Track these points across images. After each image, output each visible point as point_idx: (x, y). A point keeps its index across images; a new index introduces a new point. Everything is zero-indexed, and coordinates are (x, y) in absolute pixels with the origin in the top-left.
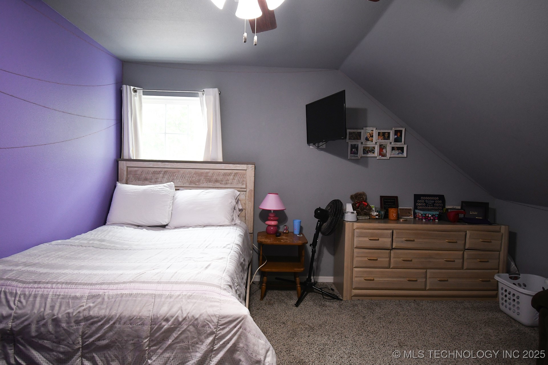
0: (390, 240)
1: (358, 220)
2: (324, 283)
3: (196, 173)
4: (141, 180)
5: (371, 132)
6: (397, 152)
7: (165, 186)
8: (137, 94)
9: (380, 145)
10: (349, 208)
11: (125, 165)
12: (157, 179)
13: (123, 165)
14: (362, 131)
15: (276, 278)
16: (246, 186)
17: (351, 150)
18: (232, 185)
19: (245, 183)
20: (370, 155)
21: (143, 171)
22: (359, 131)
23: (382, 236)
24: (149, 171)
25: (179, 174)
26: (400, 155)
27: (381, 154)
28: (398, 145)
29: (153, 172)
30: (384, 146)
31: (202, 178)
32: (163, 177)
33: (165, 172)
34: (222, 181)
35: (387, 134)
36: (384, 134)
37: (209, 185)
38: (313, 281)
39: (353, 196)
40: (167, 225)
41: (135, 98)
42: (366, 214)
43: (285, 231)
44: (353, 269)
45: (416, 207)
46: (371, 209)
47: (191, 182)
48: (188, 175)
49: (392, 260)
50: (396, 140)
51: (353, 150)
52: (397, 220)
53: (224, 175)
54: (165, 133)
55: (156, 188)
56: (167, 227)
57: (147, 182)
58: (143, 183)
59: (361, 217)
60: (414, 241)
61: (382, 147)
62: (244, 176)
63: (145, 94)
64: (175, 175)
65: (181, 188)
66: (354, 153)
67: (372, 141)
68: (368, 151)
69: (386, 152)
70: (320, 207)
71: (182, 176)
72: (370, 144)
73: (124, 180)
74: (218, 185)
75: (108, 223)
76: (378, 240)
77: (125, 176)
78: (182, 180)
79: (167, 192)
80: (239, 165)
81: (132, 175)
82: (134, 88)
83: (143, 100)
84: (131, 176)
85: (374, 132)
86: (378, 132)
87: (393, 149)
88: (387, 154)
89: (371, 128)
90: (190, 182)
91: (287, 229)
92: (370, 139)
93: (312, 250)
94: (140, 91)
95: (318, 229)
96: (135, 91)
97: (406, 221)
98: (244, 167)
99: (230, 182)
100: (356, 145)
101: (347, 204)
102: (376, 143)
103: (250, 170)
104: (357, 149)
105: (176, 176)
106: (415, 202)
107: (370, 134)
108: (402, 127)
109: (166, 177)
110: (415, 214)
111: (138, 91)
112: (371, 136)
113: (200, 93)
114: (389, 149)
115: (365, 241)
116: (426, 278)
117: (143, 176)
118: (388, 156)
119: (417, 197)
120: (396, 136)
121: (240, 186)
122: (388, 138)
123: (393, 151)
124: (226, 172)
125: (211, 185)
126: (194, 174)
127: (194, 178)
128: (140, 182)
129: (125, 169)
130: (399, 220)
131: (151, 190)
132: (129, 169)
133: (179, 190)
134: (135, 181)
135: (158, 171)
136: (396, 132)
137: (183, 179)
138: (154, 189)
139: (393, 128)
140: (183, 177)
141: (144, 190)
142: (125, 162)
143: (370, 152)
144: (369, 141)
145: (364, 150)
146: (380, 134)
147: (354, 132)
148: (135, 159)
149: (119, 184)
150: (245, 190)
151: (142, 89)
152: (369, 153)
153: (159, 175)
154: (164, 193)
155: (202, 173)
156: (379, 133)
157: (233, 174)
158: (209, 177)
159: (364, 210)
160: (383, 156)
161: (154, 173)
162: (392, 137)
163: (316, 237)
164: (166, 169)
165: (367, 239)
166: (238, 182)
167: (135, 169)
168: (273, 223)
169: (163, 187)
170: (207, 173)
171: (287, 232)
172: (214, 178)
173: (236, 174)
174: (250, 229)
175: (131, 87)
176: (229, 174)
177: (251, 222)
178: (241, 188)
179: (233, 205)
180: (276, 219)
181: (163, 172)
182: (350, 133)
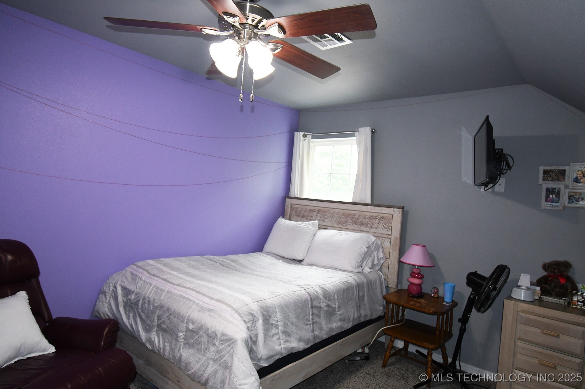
1: (540, 302)
3: (343, 214)
7: (309, 224)
8: (307, 138)
10: (525, 280)
12: (312, 217)
13: (289, 202)
14: (568, 169)
15: (417, 351)
16: (391, 233)
17: (547, 197)
18: (377, 229)
19: (391, 229)
21: (302, 208)
22: (562, 168)
23: (566, 332)
24: (306, 208)
25: (329, 213)
31: (349, 219)
32: (317, 215)
33: (319, 211)
34: (367, 224)
39: (546, 265)
40: (302, 261)
41: (304, 142)
43: (433, 295)
44: (513, 370)
47: (339, 223)
48: (337, 215)
51: (551, 196)
53: (369, 218)
54: (331, 174)
55: (302, 224)
56: (302, 263)
57: (304, 219)
59: (546, 298)
62: (390, 220)
63: (313, 138)
64: (326, 214)
65: (330, 228)
66: (552, 201)
68: (578, 198)
70: (476, 272)
72: (582, 189)
73: (288, 216)
74: (363, 228)
76: (557, 336)
77: (289, 212)
78: (331, 219)
79: (308, 229)
80: (385, 208)
83: (311, 144)
84: (293, 212)
89: (584, 164)
91: (436, 293)
92: (582, 181)
93: (461, 328)
94: (309, 137)
96: (305, 136)
98: (390, 210)
99: (375, 226)
100: (556, 188)
101: (522, 274)
103: (397, 215)
104: (558, 194)
107: (582, 173)
109: (319, 215)
111: (307, 136)
112: (584, 176)
113: (356, 133)
117: (302, 213)
121: (385, 232)
124: (372, 215)
125: (356, 227)
127: (342, 219)
128: (299, 218)
129: (290, 205)
131: (297, 226)
132: (293, 206)
133: (327, 229)
134: (296, 217)
135: (313, 210)
138: (300, 225)
140: (332, 217)
142: (289, 199)
144: (580, 182)
145: (570, 196)
147: (552, 170)
148: (298, 197)
149: (280, 219)
150: (390, 237)
151: (311, 133)
153: (313, 213)
154: (306, 230)
155: (349, 214)
157: (379, 218)
158: (355, 219)
161: (310, 211)
163: (468, 310)
164: (319, 208)
165: (539, 331)
166: (384, 228)
167: (298, 206)
168: (416, 281)
169: (307, 224)
170: (354, 214)
171: (436, 296)
172: (360, 220)
173: (382, 218)
174: (392, 282)
175: (301, 133)
176: (375, 217)
177: (394, 275)
178: (387, 234)
179: (363, 251)
180: (421, 277)
181: (317, 211)
182: (545, 172)
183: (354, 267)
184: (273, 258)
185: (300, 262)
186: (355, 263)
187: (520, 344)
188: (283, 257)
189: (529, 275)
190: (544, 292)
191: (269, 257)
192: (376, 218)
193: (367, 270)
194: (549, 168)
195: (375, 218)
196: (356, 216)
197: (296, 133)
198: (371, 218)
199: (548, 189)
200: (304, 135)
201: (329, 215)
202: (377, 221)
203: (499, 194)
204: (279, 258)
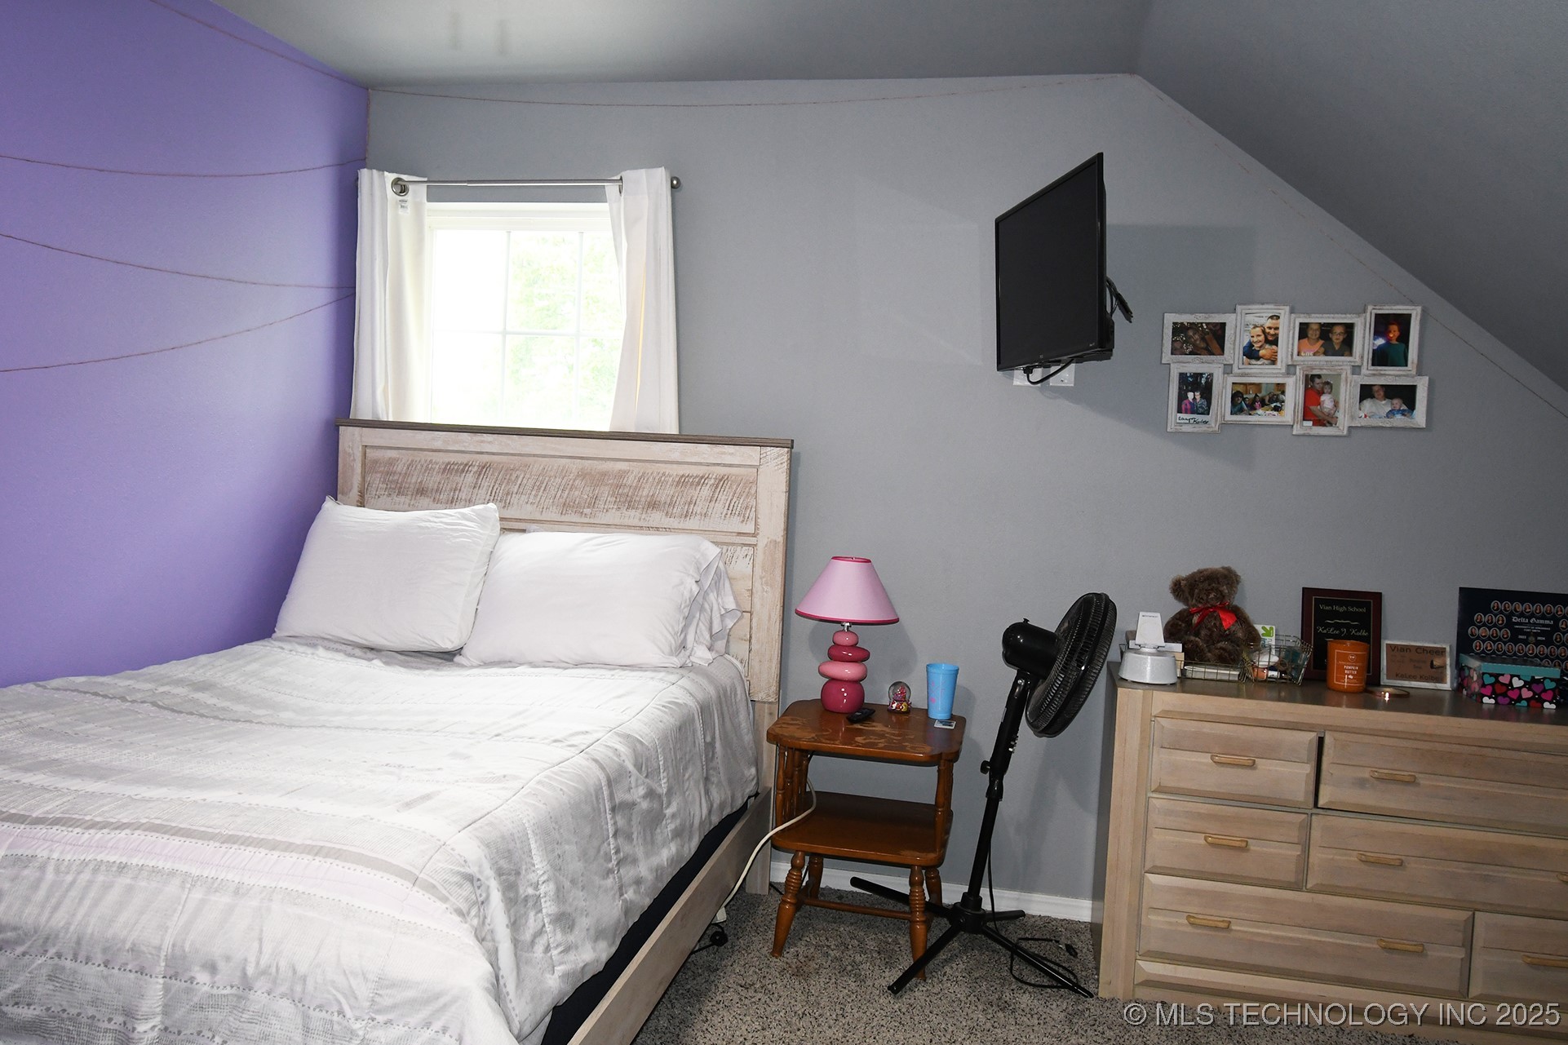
0: (1308, 769)
1: (1183, 683)
2: (1048, 921)
3: (583, 475)
4: (407, 495)
5: (1269, 323)
6: (1384, 406)
7: (464, 517)
8: (409, 197)
9: (1310, 379)
10: (1150, 628)
11: (358, 439)
12: (457, 492)
13: (351, 439)
14: (1229, 319)
15: (855, 882)
16: (756, 528)
17: (1182, 397)
18: (707, 520)
19: (753, 515)
20: (1263, 416)
21: (412, 461)
22: (1217, 319)
23: (1271, 752)
24: (431, 462)
25: (528, 476)
26: (1399, 420)
27: (1311, 413)
28: (1391, 375)
29: (443, 467)
30: (1324, 379)
31: (605, 492)
32: (476, 483)
33: (483, 469)
34: (672, 504)
35: (1338, 330)
36: (1326, 330)
37: (626, 520)
38: (986, 906)
39: (1183, 583)
40: (459, 651)
41: (401, 212)
42: (1226, 660)
43: (894, 706)
44: (1142, 878)
45: (1464, 645)
46: (1253, 640)
47: (566, 506)
48: (558, 480)
49: (1317, 856)
50: (1381, 358)
51: (1190, 395)
52: (1366, 691)
53: (678, 482)
54: (505, 333)
55: (435, 520)
56: (457, 659)
57: (425, 501)
59: (1198, 672)
60: (1412, 782)
61: (1315, 387)
62: (750, 486)
63: (432, 198)
65: (534, 526)
66: (1193, 409)
67: (1274, 362)
68: (1254, 401)
69: (1336, 405)
70: (1026, 621)
71: (538, 484)
72: (1262, 374)
73: (354, 493)
74: (656, 518)
75: (278, 633)
76: (1252, 766)
77: (356, 480)
78: (536, 496)
79: (467, 537)
80: (731, 449)
81: (379, 475)
82: (398, 179)
83: (428, 220)
84: (376, 480)
85: (1283, 323)
86: (1301, 324)
87: (1366, 392)
88: (1340, 415)
89: (1271, 309)
90: (564, 504)
91: (903, 699)
92: (1262, 352)
93: (990, 787)
94: (418, 191)
95: (1015, 706)
96: (402, 188)
97: (1403, 701)
98: (750, 454)
99: (698, 509)
100: (1201, 375)
101: (1141, 614)
102: (1290, 369)
103: (773, 466)
104: (1207, 391)
105: (519, 482)
106: (1465, 621)
107: (1264, 332)
108: (1412, 303)
109: (487, 484)
110: (1461, 670)
111: (411, 187)
112: (1267, 341)
113: (611, 189)
114: (1348, 392)
115: (1198, 770)
116: (1469, 944)
117: (413, 480)
118: (1344, 422)
119: (1473, 602)
120: (1381, 341)
121: (735, 525)
122: (1347, 346)
123: (1367, 403)
124: (687, 473)
125: (633, 517)
126: (578, 476)
127: (577, 493)
128: (402, 499)
129: (358, 453)
130: (1371, 692)
131: (419, 527)
132: (371, 454)
133: (524, 531)
134: (389, 496)
135: (461, 464)
136: (1382, 324)
137: (540, 493)
138: (428, 524)
139: (1370, 308)
142: (356, 431)
143: (1263, 404)
144: (1258, 358)
145: (1236, 396)
146: (1310, 333)
147: (1193, 326)
148: (391, 420)
149: (329, 504)
150: (752, 540)
151: (426, 179)
152: (1260, 411)
153: (463, 477)
154: (457, 540)
155: (604, 474)
156: (1304, 330)
157: (712, 481)
158: (626, 491)
159: (1218, 642)
160: (1320, 422)
161: (448, 469)
162: (1365, 342)
163: (1007, 736)
164: (486, 458)
165: (1206, 759)
166: (730, 512)
167: (392, 454)
168: (847, 671)
169: (459, 519)
170: (622, 474)
171: (904, 708)
172: (645, 494)
173: (722, 481)
174: (765, 687)
175: (386, 173)
176: (697, 480)
177: (771, 660)
178: (739, 534)
179: (687, 595)
180: (860, 656)
181: (475, 469)
182: (1178, 329)
183: (667, 650)
184: (340, 656)
185: (448, 657)
186: (669, 636)
187: (1159, 802)
188: (372, 649)
189: (1159, 615)
190: (1193, 656)
191: (321, 651)
192: (701, 481)
193: (701, 655)
194: (1186, 319)
195: (698, 483)
196: (630, 480)
197: (364, 174)
198: (682, 482)
199: (1183, 377)
200: (396, 182)
201: (525, 481)
202: (706, 492)
203: (1062, 392)
204: (358, 652)
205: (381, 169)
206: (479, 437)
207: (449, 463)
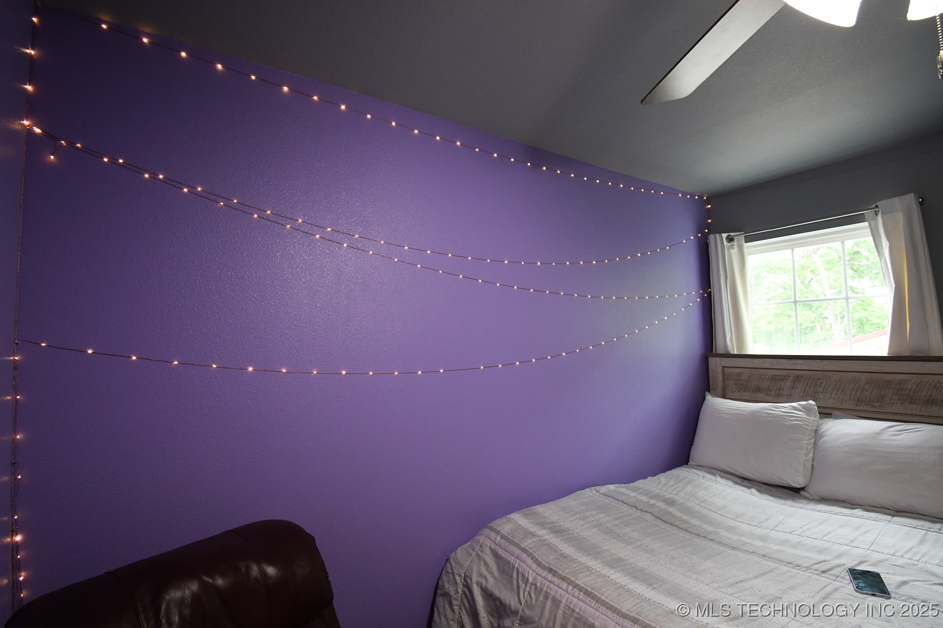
3: (871, 382)
4: (749, 391)
7: (794, 408)
8: (735, 243)
11: (719, 363)
12: (781, 391)
13: (714, 362)
21: (751, 374)
24: (763, 374)
25: (829, 383)
29: (771, 377)
31: (889, 393)
32: (793, 387)
33: (797, 379)
37: (910, 411)
40: (803, 489)
41: (732, 251)
47: (859, 401)
48: (852, 385)
54: (795, 302)
55: (776, 409)
56: (802, 493)
57: (760, 396)
58: (753, 395)
63: (748, 240)
64: (819, 383)
65: (836, 413)
71: (837, 387)
73: (719, 390)
75: (691, 462)
78: (836, 394)
79: (800, 421)
81: (732, 381)
82: (729, 236)
83: (746, 251)
84: (730, 383)
90: (858, 400)
94: (740, 237)
96: (731, 239)
105: (823, 386)
109: (800, 387)
111: (735, 238)
113: (870, 213)
117: (753, 384)
126: (867, 382)
127: (867, 393)
129: (720, 370)
131: (768, 413)
132: (727, 370)
134: (739, 391)
135: (782, 376)
137: (839, 393)
138: (771, 412)
140: (838, 390)
141: (753, 411)
142: (718, 359)
148: (736, 353)
149: (709, 397)
151: (743, 233)
153: (784, 383)
154: (794, 422)
155: (888, 382)
158: (907, 393)
161: (774, 378)
164: (799, 372)
167: (737, 370)
169: (792, 410)
170: (902, 382)
172: (923, 394)
175: (723, 234)
181: (792, 378)
184: (730, 483)
188: (745, 479)
196: (910, 386)
197: (711, 237)
200: (727, 238)
201: (827, 386)
204: (738, 480)
205: (720, 232)
206: (793, 361)
207: (774, 375)
